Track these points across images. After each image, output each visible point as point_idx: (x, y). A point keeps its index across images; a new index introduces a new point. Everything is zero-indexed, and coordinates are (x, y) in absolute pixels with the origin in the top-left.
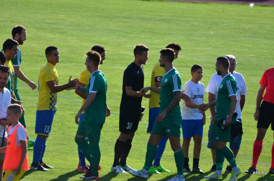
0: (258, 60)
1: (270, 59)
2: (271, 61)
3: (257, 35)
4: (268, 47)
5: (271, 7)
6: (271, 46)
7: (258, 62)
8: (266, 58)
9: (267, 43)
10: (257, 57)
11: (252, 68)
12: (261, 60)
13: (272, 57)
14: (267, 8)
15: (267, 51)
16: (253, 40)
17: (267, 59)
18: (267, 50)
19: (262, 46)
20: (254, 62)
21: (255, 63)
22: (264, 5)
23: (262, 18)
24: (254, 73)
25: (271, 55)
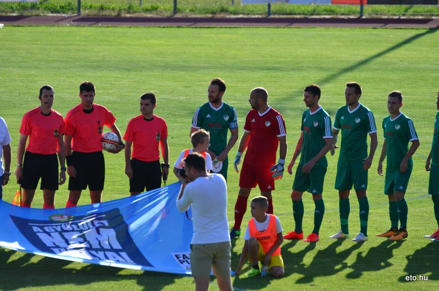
0: (11, 96)
1: (26, 93)
2: (27, 97)
3: (8, 64)
4: (23, 78)
5: (26, 27)
6: (27, 77)
7: (11, 98)
8: (20, 92)
9: (21, 73)
10: (9, 92)
11: (3, 106)
12: (14, 96)
13: (28, 91)
14: (20, 29)
15: (21, 84)
16: (3, 71)
17: (22, 93)
18: (22, 82)
19: (15, 78)
20: (4, 98)
21: (7, 100)
22: (17, 25)
23: (14, 41)
24: (5, 113)
25: (27, 88)
